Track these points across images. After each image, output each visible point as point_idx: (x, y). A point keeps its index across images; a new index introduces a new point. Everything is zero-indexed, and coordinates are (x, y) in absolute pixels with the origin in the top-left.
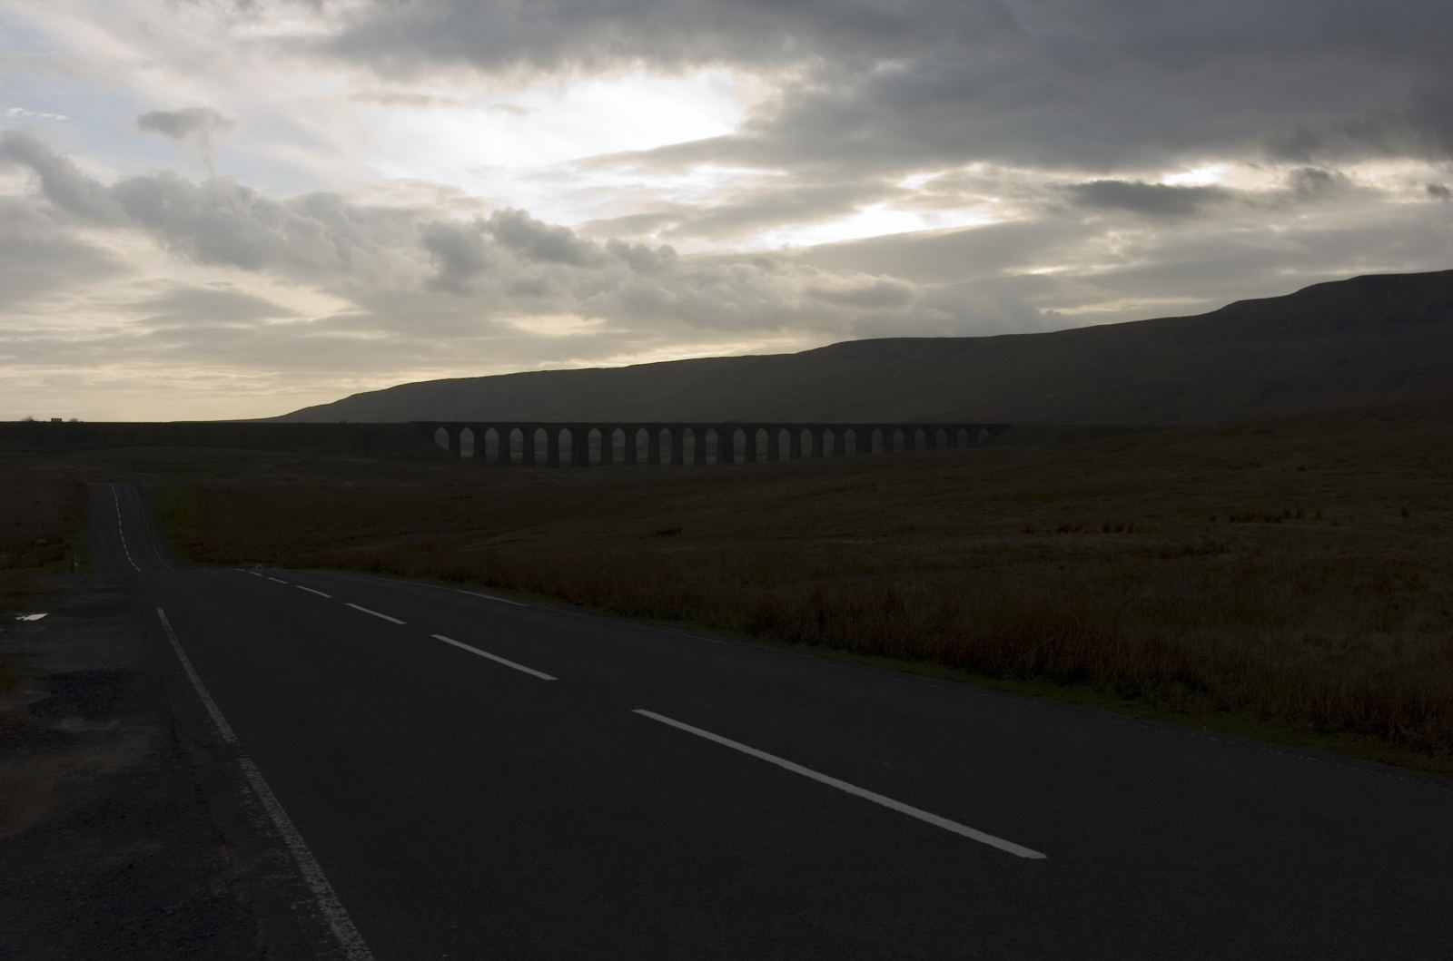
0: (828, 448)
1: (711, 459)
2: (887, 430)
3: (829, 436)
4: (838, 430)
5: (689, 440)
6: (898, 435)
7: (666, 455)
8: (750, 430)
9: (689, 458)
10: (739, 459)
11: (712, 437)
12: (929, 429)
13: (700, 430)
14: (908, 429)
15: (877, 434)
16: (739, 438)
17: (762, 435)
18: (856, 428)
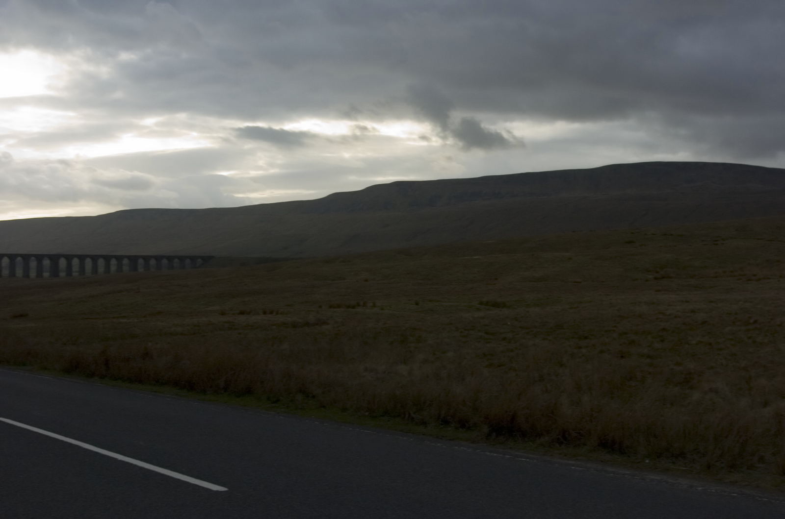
0: (113, 268)
1: (46, 275)
2: (146, 258)
3: (113, 262)
4: (119, 258)
5: (33, 264)
6: (153, 262)
7: (19, 272)
8: (69, 258)
9: (33, 274)
10: (62, 274)
11: (46, 262)
12: (170, 258)
13: (39, 258)
14: (158, 258)
15: (141, 261)
16: (63, 262)
17: (76, 261)
18: (129, 257)
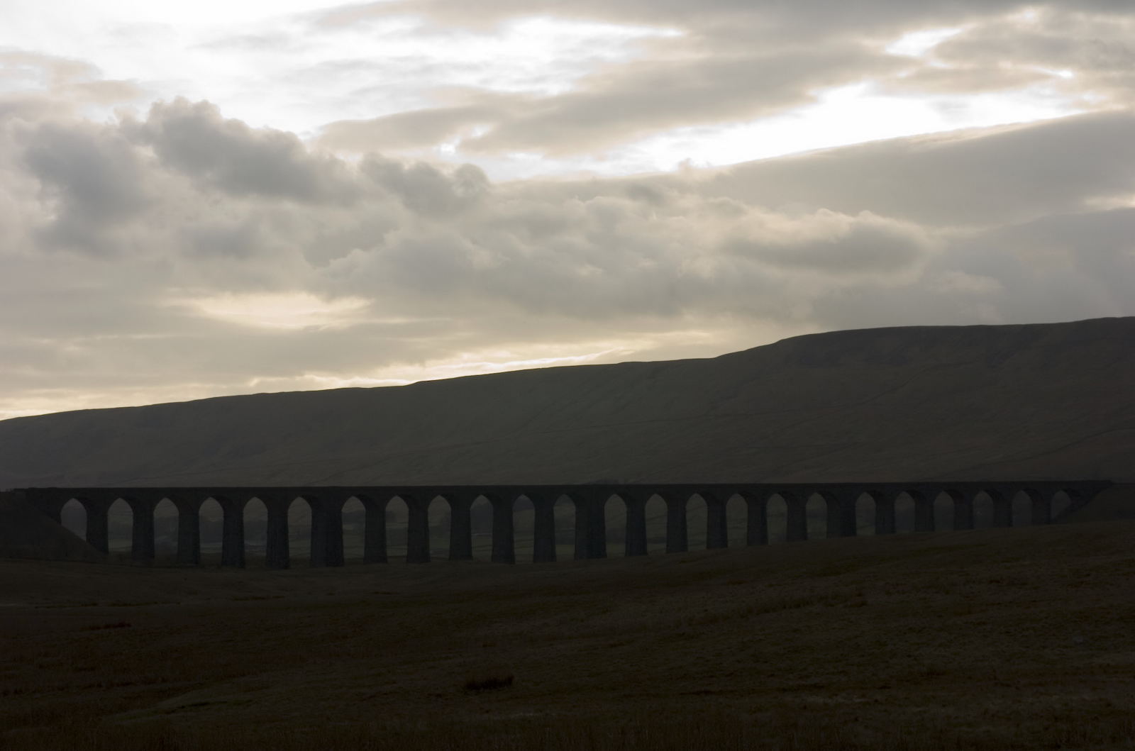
0: (776, 527)
1: (565, 551)
2: (882, 494)
3: (776, 506)
4: (794, 494)
5: (524, 517)
6: (904, 504)
7: (482, 544)
8: (635, 496)
9: (524, 549)
10: (615, 549)
11: (565, 511)
12: (960, 492)
13: (543, 497)
14: (921, 492)
15: (865, 503)
16: (615, 510)
17: (656, 507)
18: (827, 491)
